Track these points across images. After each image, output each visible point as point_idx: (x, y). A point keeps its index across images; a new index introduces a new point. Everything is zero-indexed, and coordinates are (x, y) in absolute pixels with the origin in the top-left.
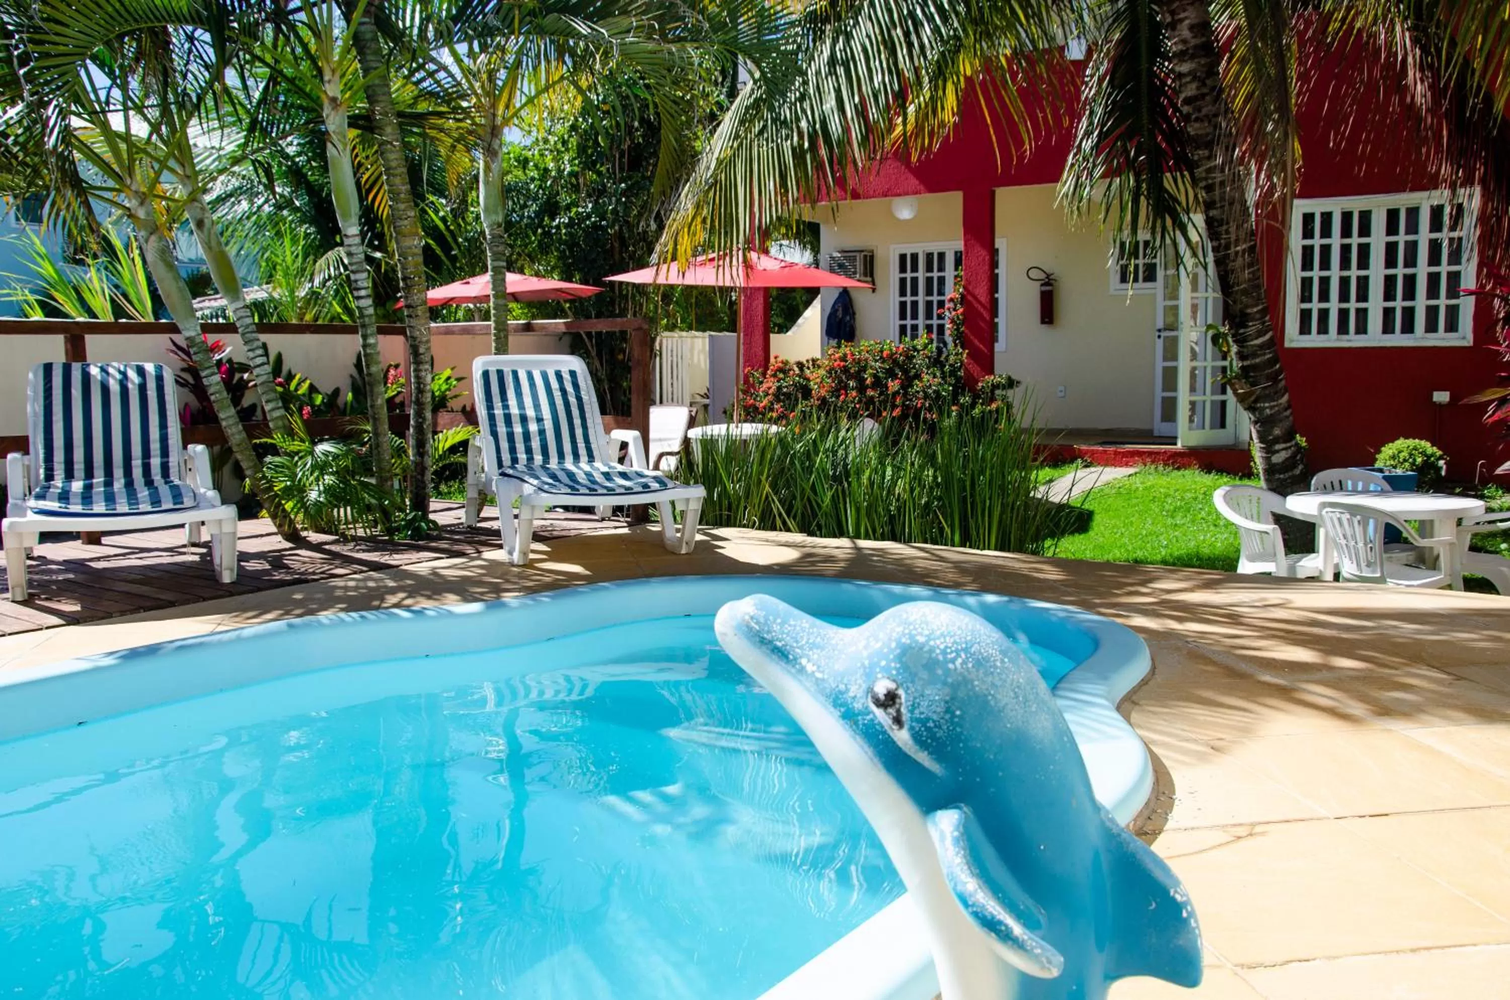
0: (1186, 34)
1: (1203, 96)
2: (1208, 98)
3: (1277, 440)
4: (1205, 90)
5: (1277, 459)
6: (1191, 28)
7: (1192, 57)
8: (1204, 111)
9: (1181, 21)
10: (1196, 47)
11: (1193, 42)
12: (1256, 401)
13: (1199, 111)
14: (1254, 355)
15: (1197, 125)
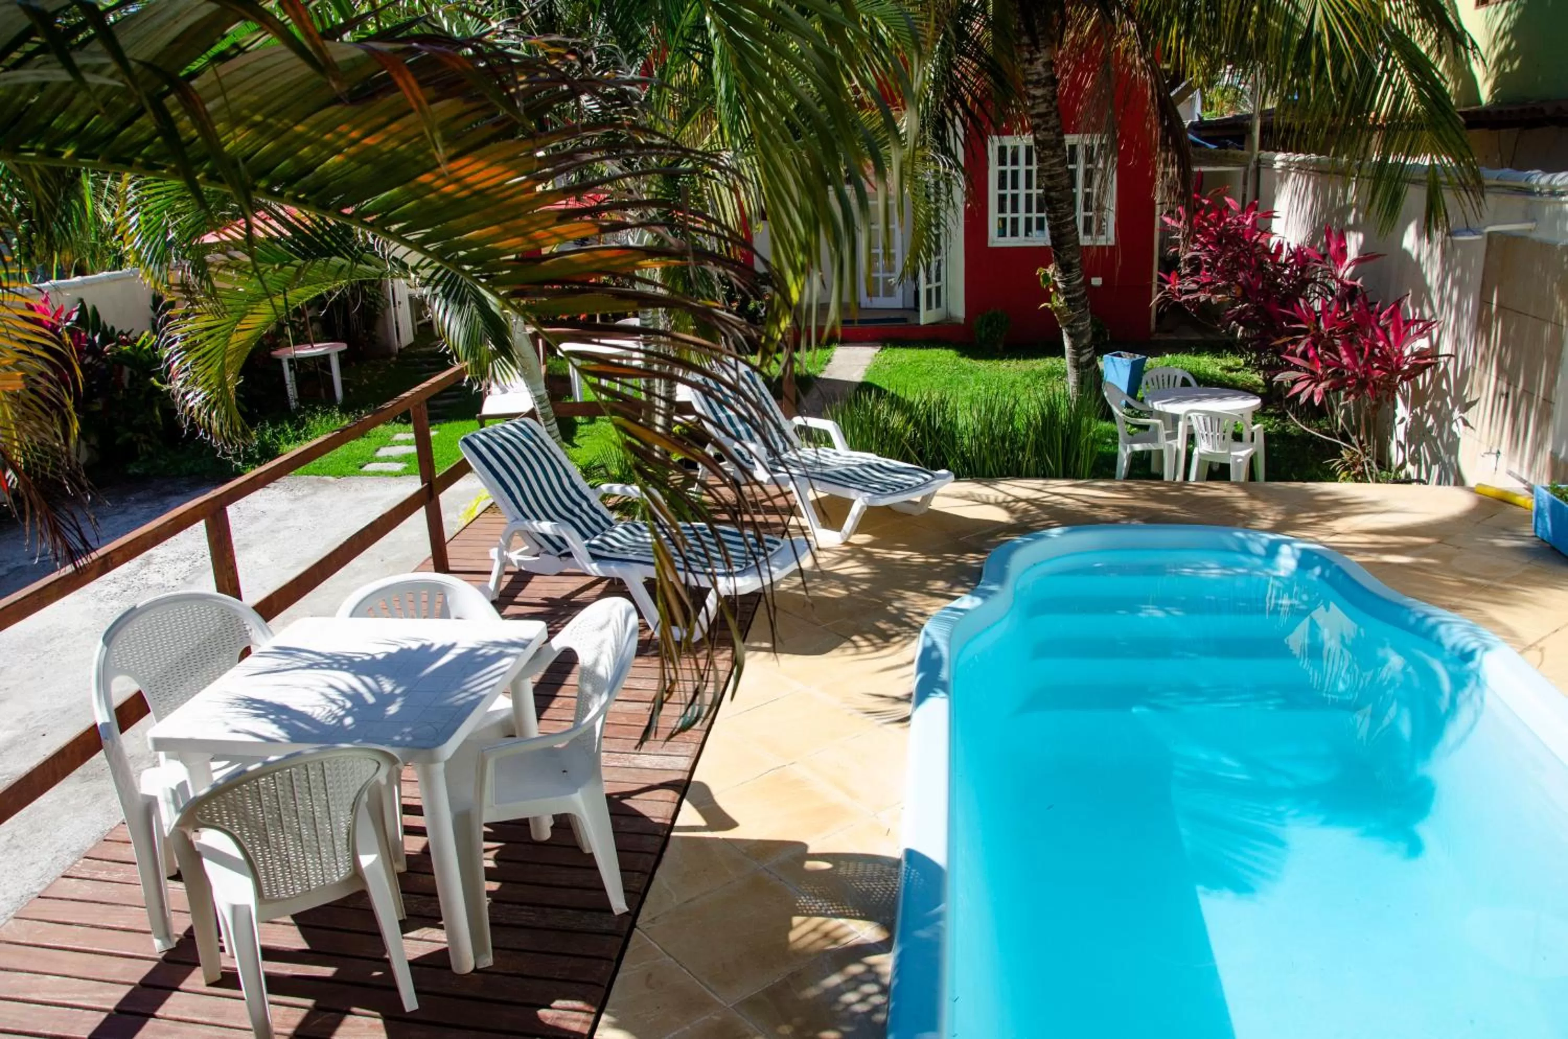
0: (1040, 68)
1: (1050, 112)
2: (1053, 115)
3: (1084, 347)
4: (1051, 109)
5: (1083, 359)
6: (1044, 65)
7: (1044, 86)
8: (1051, 123)
9: (1037, 59)
10: (1047, 78)
11: (1044, 75)
12: (1074, 321)
13: (1047, 122)
14: (1075, 291)
15: (1045, 133)
